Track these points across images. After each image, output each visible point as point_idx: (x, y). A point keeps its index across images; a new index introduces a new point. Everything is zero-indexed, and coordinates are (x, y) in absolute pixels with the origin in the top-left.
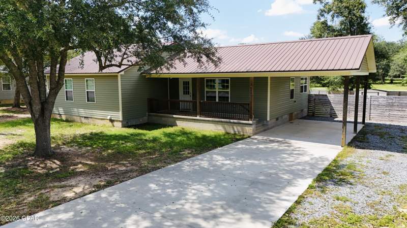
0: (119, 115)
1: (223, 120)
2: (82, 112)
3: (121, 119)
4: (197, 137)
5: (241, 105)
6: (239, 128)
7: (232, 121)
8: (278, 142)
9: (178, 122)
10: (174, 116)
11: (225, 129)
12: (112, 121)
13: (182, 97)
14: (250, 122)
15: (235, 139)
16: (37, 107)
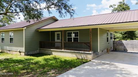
0: (23, 49)
1: (76, 51)
2: (8, 48)
3: (24, 51)
4: (61, 61)
5: (85, 43)
6: (84, 56)
7: (80, 52)
8: (107, 64)
9: (53, 53)
10: (51, 50)
11: (77, 56)
12: (20, 52)
13: (56, 40)
14: (90, 52)
15: (83, 62)
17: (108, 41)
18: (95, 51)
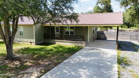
1: (74, 41)
3: (35, 42)
4: (66, 48)
5: (80, 36)
6: (80, 44)
7: (78, 42)
8: (95, 49)
9: (56, 42)
10: (55, 40)
11: (75, 45)
12: (31, 42)
13: (56, 33)
14: (84, 42)
15: (80, 48)
16: (8, 40)
17: (94, 33)
18: (86, 41)
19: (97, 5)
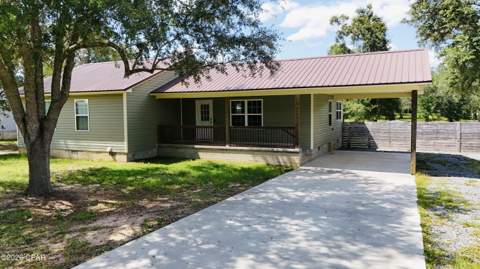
1: (264, 149)
3: (126, 151)
5: (283, 129)
6: (285, 158)
11: (266, 159)
12: (112, 154)
13: (199, 122)
15: (283, 170)
16: (34, 126)
17: (330, 124)
18: (305, 148)
19: (341, 42)
